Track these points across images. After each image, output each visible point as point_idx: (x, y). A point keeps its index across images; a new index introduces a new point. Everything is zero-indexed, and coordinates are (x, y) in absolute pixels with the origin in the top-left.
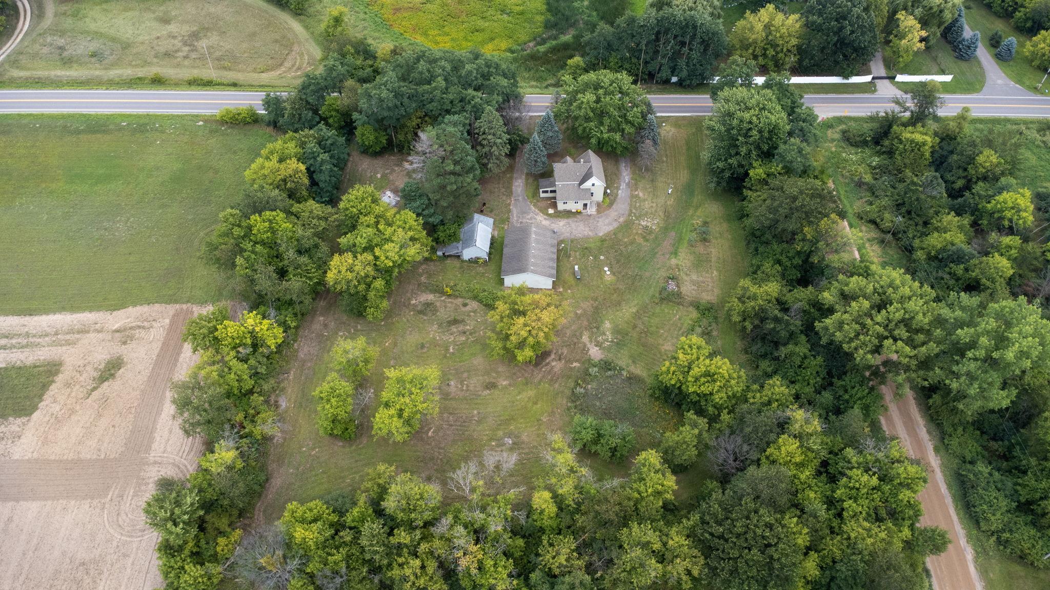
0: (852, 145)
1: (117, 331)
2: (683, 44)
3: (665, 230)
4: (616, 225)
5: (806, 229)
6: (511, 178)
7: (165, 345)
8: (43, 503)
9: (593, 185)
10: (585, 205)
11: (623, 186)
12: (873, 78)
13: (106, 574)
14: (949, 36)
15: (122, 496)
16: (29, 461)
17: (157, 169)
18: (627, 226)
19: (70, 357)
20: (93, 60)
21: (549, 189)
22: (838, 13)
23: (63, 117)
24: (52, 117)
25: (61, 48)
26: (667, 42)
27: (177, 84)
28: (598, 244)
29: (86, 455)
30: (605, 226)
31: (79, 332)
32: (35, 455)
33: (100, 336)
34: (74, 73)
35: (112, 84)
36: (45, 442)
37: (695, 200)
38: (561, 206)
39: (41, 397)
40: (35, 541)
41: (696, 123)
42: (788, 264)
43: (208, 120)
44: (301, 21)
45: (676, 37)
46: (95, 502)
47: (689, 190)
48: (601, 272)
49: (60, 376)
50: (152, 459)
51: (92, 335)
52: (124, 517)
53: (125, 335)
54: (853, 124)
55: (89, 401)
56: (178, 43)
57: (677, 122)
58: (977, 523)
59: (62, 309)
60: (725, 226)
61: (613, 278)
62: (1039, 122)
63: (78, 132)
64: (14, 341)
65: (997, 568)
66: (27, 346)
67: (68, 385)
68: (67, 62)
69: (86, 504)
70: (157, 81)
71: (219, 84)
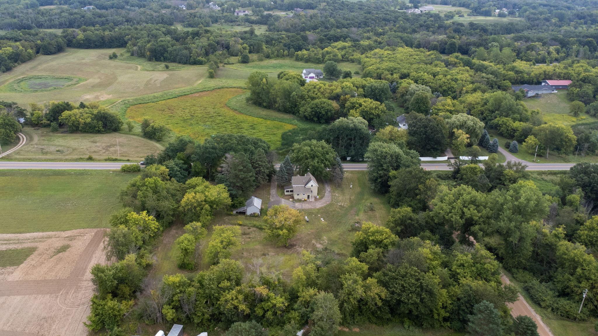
0: (442, 179)
1: (67, 237)
2: (351, 139)
3: (351, 207)
4: (325, 205)
5: (420, 186)
6: (270, 189)
7: (92, 241)
8: (23, 296)
9: (312, 186)
10: (309, 196)
11: (327, 192)
12: (448, 158)
13: (57, 322)
14: (483, 144)
15: (68, 293)
16: (17, 281)
17: (89, 186)
18: (331, 205)
19: (41, 246)
20: (58, 153)
21: (289, 190)
22: (423, 125)
23: (42, 170)
24: (36, 170)
25: (43, 149)
26: (343, 138)
27: (99, 160)
28: (317, 211)
29: (48, 277)
30: (319, 205)
31: (46, 238)
32: (21, 279)
33: (58, 239)
34: (48, 157)
35: (66, 160)
36: (27, 274)
37: (365, 197)
38: (296, 197)
39: (25, 260)
40: (18, 310)
41: (362, 172)
42: (415, 206)
43: (114, 171)
44: (160, 144)
45: (347, 136)
46: (53, 295)
47: (361, 194)
48: (319, 220)
49: (36, 252)
50: (84, 279)
51: (53, 239)
52: (69, 301)
53: (71, 238)
54: (440, 173)
55: (52, 259)
56: (100, 149)
57: (352, 172)
58: (539, 305)
59: (38, 231)
60: (382, 206)
61: (326, 223)
62: (537, 172)
63: (49, 175)
64: (11, 242)
65: (556, 323)
66: (18, 243)
67: (40, 255)
68: (46, 153)
69: (48, 297)
70: (90, 159)
71: (121, 160)
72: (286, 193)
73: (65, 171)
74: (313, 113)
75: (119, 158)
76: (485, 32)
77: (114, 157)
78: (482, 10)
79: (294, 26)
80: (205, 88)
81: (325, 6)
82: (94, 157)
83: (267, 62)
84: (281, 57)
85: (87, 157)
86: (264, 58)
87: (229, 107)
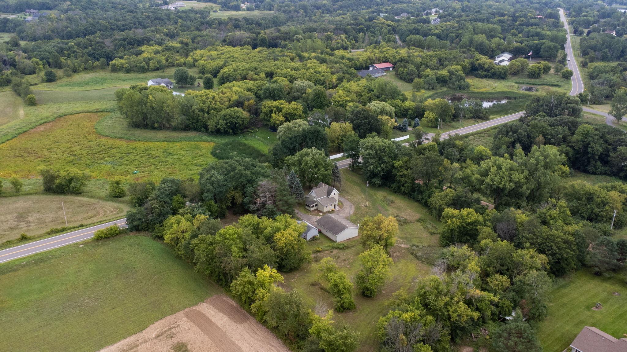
3: (374, 204)
4: (353, 209)
9: (334, 194)
10: (334, 206)
18: (358, 208)
21: (314, 204)
26: (307, 143)
28: (355, 217)
30: (349, 211)
37: (371, 193)
43: (85, 243)
45: (310, 139)
47: (364, 191)
70: (24, 239)
71: (70, 229)
72: (312, 209)
73: (8, 264)
74: (228, 124)
75: (67, 225)
76: (259, 26)
77: (59, 227)
78: (231, 4)
79: (55, 31)
80: (42, 119)
81: (69, 5)
82: (29, 234)
83: (77, 77)
84: (91, 70)
85: (19, 236)
86: (71, 73)
87: (107, 136)
